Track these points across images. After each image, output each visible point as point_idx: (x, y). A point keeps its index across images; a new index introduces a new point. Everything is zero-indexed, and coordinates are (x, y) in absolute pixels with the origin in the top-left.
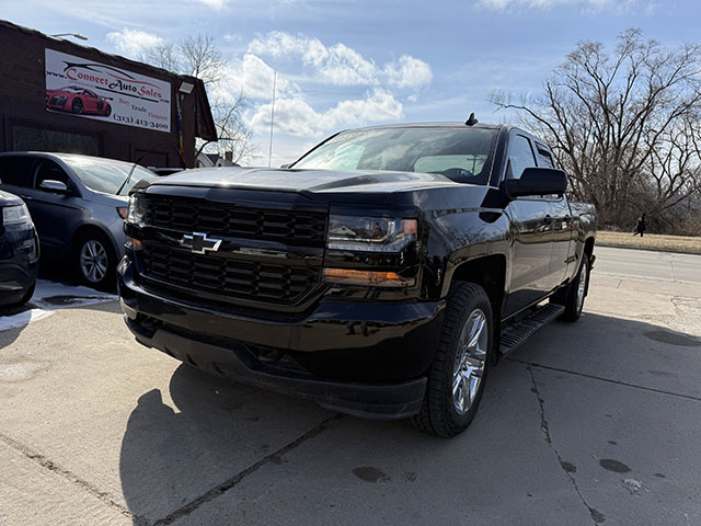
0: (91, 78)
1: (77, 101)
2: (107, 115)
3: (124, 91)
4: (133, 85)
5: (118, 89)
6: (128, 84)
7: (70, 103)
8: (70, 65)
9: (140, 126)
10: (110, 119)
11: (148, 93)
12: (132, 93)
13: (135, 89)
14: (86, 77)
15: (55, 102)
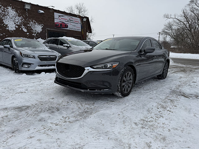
0: (64, 19)
1: (61, 25)
2: (67, 28)
3: (71, 21)
4: (73, 20)
5: (69, 21)
6: (72, 20)
7: (59, 25)
8: (59, 16)
9: (75, 30)
10: (68, 29)
11: (76, 22)
12: (72, 22)
13: (73, 21)
14: (63, 19)
15: (56, 25)
